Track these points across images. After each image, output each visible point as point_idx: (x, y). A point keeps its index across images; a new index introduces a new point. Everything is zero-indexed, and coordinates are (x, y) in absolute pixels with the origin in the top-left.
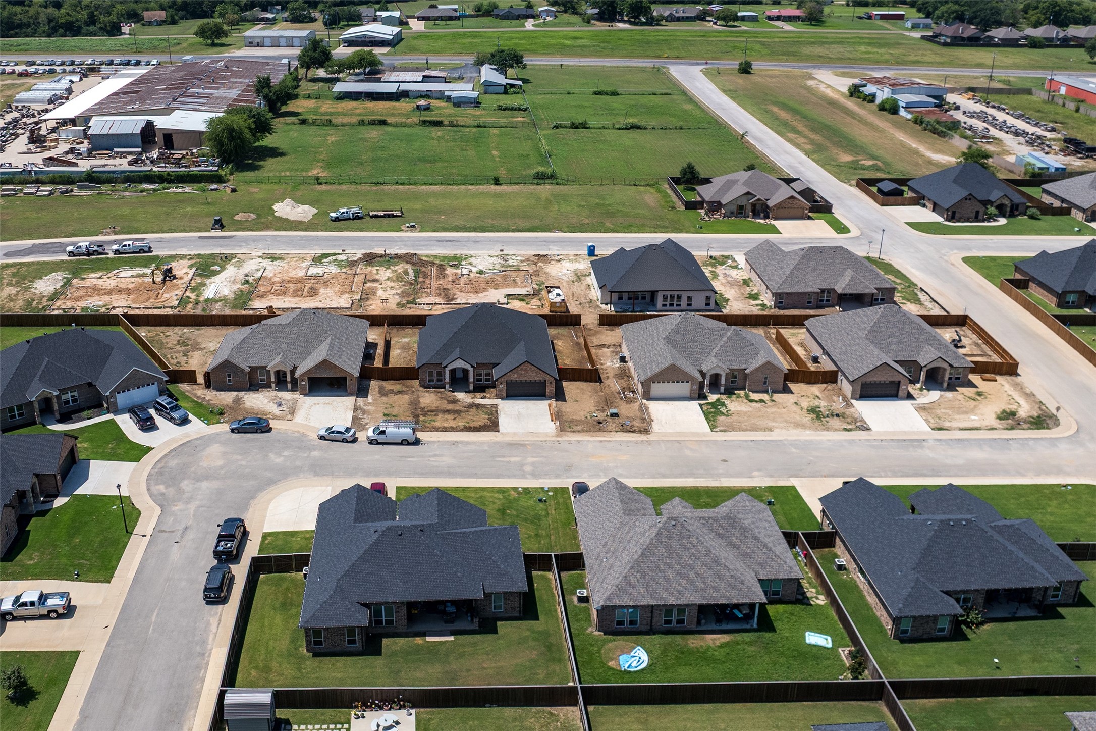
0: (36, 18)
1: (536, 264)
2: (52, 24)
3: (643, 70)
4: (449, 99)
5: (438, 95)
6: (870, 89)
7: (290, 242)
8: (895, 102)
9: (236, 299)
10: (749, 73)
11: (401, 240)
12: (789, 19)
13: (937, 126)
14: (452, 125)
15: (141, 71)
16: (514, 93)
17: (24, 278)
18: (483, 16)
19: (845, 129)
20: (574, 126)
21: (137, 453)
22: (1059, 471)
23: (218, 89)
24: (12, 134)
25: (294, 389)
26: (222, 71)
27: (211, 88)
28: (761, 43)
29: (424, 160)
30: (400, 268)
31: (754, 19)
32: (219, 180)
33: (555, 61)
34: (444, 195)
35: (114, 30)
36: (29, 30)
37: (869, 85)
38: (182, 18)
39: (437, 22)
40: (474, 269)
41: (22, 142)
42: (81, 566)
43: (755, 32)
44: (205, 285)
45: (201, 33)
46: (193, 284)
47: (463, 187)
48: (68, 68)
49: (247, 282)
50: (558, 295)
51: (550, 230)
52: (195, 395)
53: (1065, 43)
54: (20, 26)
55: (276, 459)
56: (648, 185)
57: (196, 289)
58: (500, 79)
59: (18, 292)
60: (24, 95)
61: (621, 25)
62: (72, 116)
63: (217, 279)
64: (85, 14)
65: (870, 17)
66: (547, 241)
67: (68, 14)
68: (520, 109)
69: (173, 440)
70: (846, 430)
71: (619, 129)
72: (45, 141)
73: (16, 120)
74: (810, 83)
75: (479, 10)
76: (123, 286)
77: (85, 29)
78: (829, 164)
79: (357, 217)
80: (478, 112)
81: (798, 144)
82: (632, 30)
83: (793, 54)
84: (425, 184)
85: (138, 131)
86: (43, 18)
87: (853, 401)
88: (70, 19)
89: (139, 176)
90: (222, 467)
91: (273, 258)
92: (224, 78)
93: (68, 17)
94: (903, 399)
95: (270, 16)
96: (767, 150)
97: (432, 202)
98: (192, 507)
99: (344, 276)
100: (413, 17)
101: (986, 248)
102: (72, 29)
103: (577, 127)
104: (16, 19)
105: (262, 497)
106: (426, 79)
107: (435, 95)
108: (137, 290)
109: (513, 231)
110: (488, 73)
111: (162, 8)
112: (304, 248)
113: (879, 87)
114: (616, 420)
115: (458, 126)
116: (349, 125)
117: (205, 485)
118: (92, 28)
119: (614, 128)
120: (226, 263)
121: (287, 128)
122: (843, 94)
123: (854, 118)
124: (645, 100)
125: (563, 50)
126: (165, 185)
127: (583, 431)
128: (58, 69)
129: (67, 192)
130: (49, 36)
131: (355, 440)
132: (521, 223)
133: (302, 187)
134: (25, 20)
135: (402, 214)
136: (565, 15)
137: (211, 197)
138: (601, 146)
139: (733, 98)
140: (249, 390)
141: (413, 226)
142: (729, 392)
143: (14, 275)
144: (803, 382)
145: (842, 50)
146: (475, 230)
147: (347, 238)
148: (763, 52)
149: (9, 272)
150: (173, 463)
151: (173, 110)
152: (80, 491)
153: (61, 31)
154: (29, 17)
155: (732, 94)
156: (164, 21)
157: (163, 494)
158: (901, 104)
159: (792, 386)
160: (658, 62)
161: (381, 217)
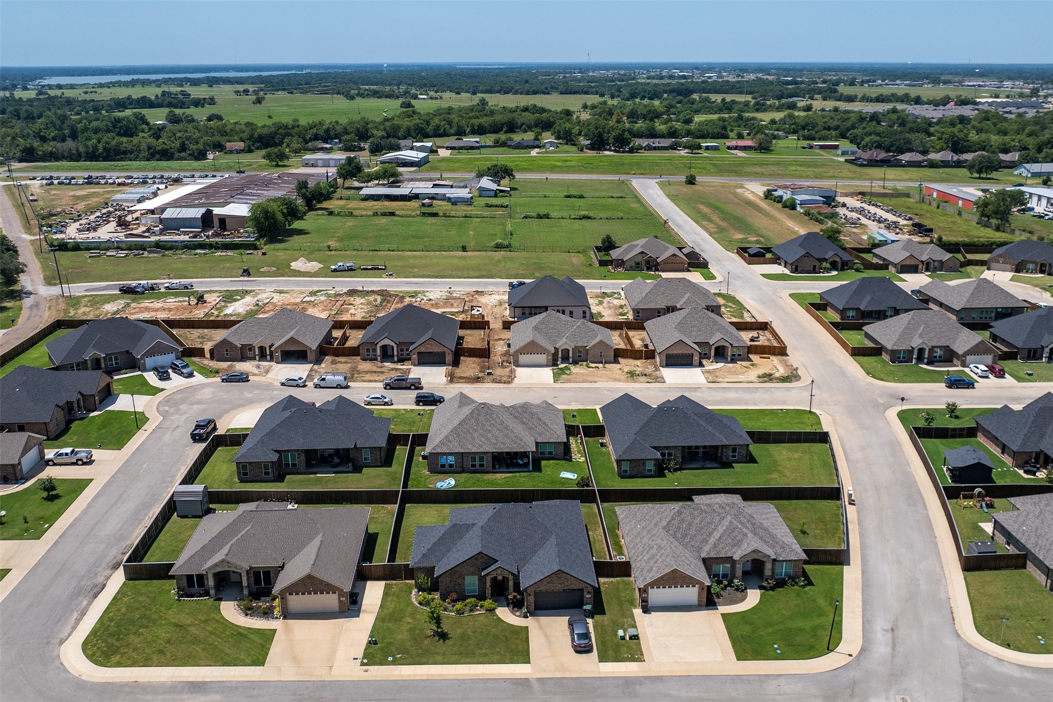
0: (138, 147)
1: (473, 296)
2: (151, 151)
3: (612, 181)
4: (449, 199)
5: (442, 197)
6: (779, 193)
7: (297, 284)
8: (794, 200)
9: (246, 314)
10: (694, 184)
11: (380, 283)
12: (744, 148)
13: (818, 216)
14: (445, 216)
15: (214, 181)
16: (503, 196)
17: (97, 303)
18: (500, 146)
19: (750, 219)
20: (539, 217)
21: (155, 391)
22: (784, 403)
23: (268, 190)
24: (105, 220)
25: (271, 360)
26: (275, 179)
27: (262, 190)
28: (713, 164)
29: (416, 237)
30: (371, 298)
31: (716, 148)
32: (255, 247)
33: (543, 176)
34: (421, 257)
35: (201, 156)
36: (132, 156)
37: (779, 190)
38: (257, 149)
39: (461, 151)
40: (425, 298)
41: (112, 226)
42: (103, 443)
43: (712, 157)
44: (227, 307)
45: (268, 157)
46: (218, 306)
47: (438, 253)
48: (157, 181)
49: (258, 305)
50: (478, 311)
51: (492, 278)
52: (202, 363)
53: (959, 164)
54: (125, 153)
55: (247, 395)
56: (579, 252)
57: (220, 309)
58: (494, 186)
59: (90, 311)
60: (118, 196)
61: (607, 153)
62: (152, 208)
63: (237, 304)
64: (178, 144)
65: (811, 147)
66: (487, 284)
67: (164, 143)
68: (502, 206)
69: (181, 385)
70: (648, 382)
71: (574, 219)
72: (129, 225)
73: (110, 213)
74: (739, 190)
75: (498, 143)
76: (166, 307)
77: (177, 155)
78: (724, 240)
79: (351, 269)
80: (469, 208)
81: (707, 228)
82: (614, 156)
83: (736, 172)
84: (410, 251)
85: (199, 216)
86: (144, 146)
87: (660, 368)
88: (165, 147)
89: (194, 244)
90: (210, 399)
91: (281, 292)
92: (276, 184)
93: (164, 146)
94: (696, 366)
95: (328, 146)
96: (681, 232)
97: (412, 261)
98: (184, 417)
99: (328, 301)
100: (442, 147)
101: (812, 288)
102: (166, 155)
103: (541, 218)
104: (122, 147)
105: (232, 413)
106: (435, 186)
107: (439, 197)
108: (177, 309)
109: (465, 278)
110: (486, 183)
111: (242, 140)
112: (306, 287)
113: (784, 191)
114: (491, 377)
115: (450, 217)
116: (367, 216)
117: (196, 407)
118: (183, 154)
119: (570, 218)
120: (245, 295)
121: (317, 217)
122: (760, 197)
123: (760, 212)
124: (603, 201)
125: (554, 169)
126: (213, 250)
127: (465, 382)
128: (150, 181)
129: (139, 255)
130: (148, 160)
131: (305, 386)
132: (472, 273)
133: (317, 253)
134: (130, 148)
135: (385, 266)
136: (566, 146)
137: (245, 258)
138: (555, 229)
139: (672, 200)
140: (241, 360)
141: (391, 275)
142: (575, 363)
143: (89, 301)
144: (631, 358)
145: (776, 169)
146: (437, 277)
147: (340, 281)
148: (712, 170)
149: (86, 299)
150: (177, 397)
151: (230, 203)
152: (110, 408)
153: (158, 156)
154: (133, 146)
155: (673, 198)
156: (242, 150)
157: (166, 411)
158: (798, 202)
159: (620, 360)
160: (623, 177)
161: (369, 269)
